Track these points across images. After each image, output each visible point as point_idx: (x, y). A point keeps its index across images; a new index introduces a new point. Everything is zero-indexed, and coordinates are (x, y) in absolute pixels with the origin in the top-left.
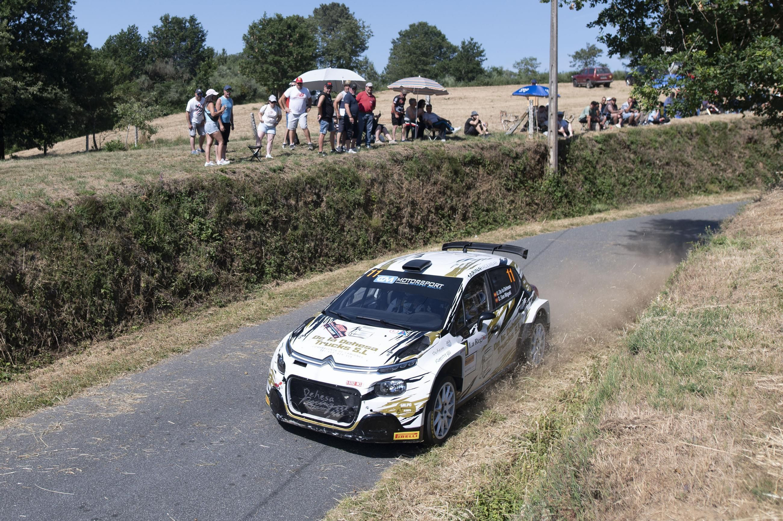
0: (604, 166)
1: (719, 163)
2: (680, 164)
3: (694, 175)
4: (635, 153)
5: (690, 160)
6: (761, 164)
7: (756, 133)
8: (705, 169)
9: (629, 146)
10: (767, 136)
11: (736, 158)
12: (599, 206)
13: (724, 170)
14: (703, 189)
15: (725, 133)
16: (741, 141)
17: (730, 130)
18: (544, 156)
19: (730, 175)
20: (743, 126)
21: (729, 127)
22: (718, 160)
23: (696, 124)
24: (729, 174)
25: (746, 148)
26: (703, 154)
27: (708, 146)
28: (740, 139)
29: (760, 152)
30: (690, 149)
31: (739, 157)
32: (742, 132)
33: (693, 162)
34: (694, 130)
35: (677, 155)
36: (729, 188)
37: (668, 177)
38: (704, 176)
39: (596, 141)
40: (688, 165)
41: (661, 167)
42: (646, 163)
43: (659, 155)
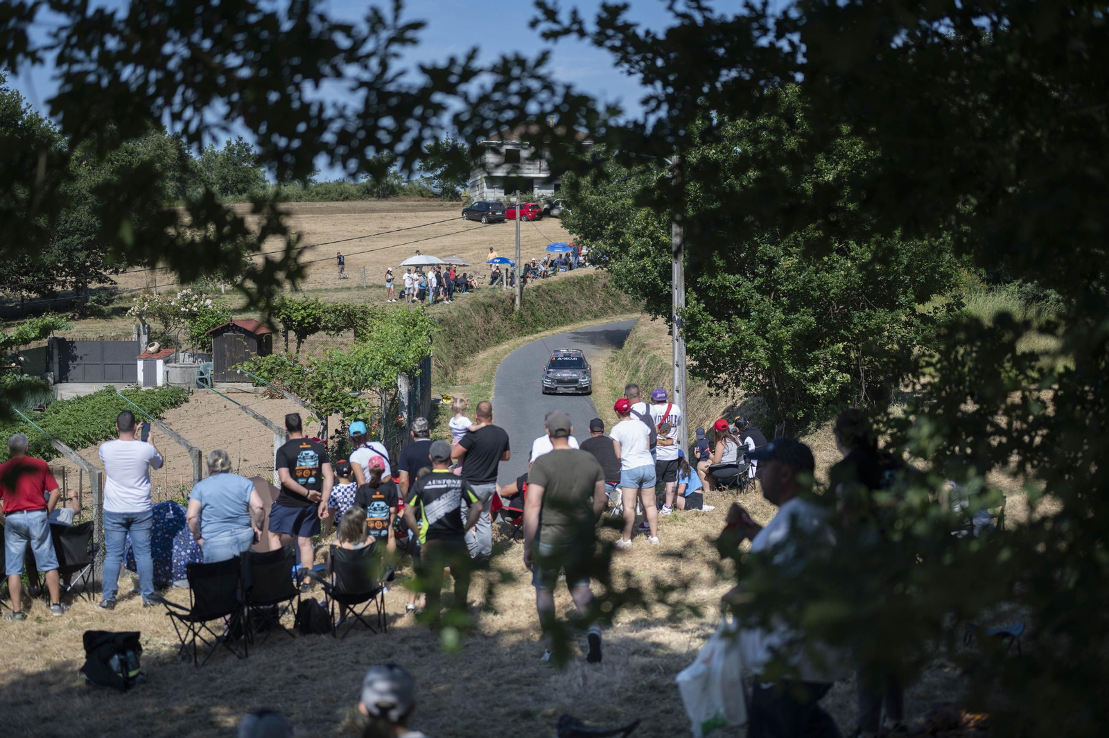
0: (538, 305)
1: (590, 301)
2: (572, 302)
3: (579, 309)
4: (551, 297)
5: (576, 300)
6: (610, 301)
7: (607, 281)
8: (583, 304)
9: (547, 292)
11: (598, 297)
12: (540, 329)
13: (592, 306)
14: (583, 317)
15: (592, 282)
16: (600, 286)
17: (594, 280)
18: (514, 301)
20: (601, 277)
21: (594, 277)
22: (589, 299)
23: (577, 276)
24: (595, 308)
25: (602, 291)
26: (582, 296)
27: (584, 290)
28: (599, 285)
29: (609, 293)
30: (575, 293)
31: (600, 297)
32: (600, 280)
33: (578, 301)
34: (576, 281)
35: (570, 297)
36: (596, 317)
37: (567, 311)
38: (583, 309)
39: (533, 290)
40: (575, 303)
41: (563, 305)
42: (556, 302)
43: (562, 297)
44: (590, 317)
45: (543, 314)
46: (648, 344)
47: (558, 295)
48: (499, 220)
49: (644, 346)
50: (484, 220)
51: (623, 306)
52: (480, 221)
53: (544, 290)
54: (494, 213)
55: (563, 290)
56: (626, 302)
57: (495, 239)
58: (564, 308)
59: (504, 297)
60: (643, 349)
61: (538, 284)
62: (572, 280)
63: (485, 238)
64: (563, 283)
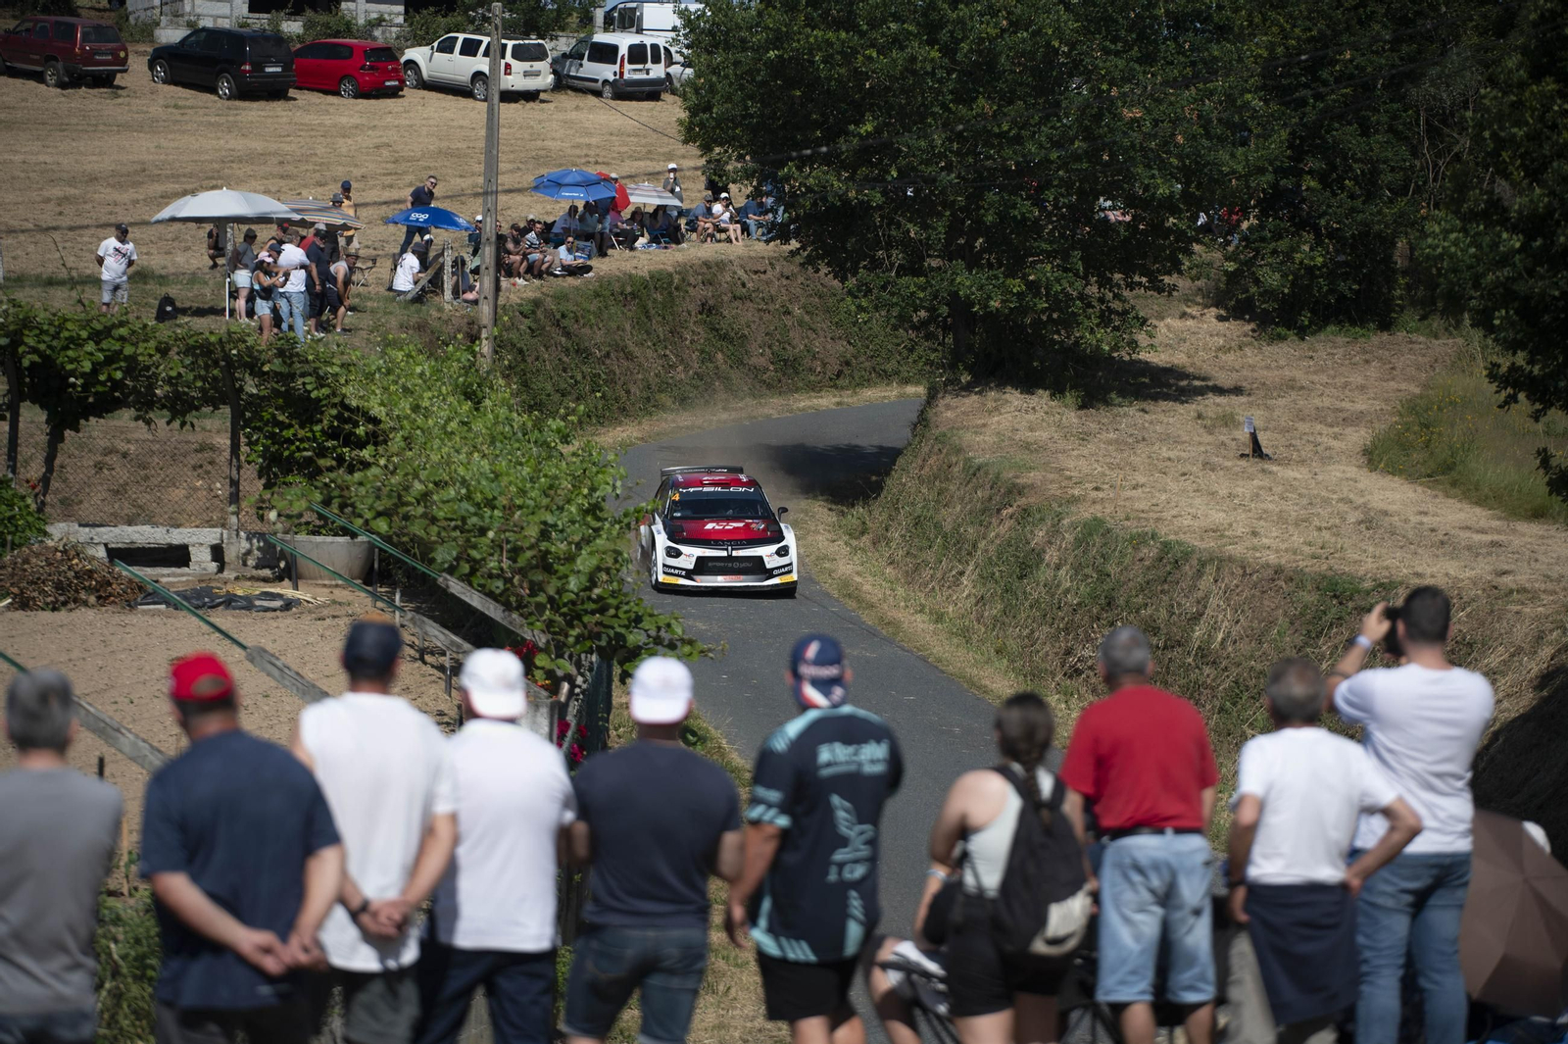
0: (537, 359)
1: (668, 352)
2: (622, 354)
3: (640, 376)
4: (567, 334)
5: (632, 347)
6: (720, 356)
7: (710, 294)
9: (558, 321)
10: (725, 298)
11: (687, 342)
14: (652, 401)
15: (670, 293)
16: (693, 308)
17: (677, 289)
19: (683, 376)
20: (692, 280)
21: (676, 279)
22: (666, 348)
23: (630, 276)
24: (680, 374)
25: (699, 323)
26: (645, 337)
27: (648, 318)
28: (690, 305)
29: (717, 330)
30: (628, 327)
31: (692, 342)
32: (691, 290)
33: (636, 351)
34: (629, 289)
35: (617, 338)
36: (683, 401)
37: (611, 379)
38: (654, 381)
39: (521, 313)
40: (629, 357)
41: (601, 361)
42: (582, 353)
43: (596, 337)
44: (669, 402)
45: (549, 387)
46: (1032, 486)
47: (586, 331)
48: (274, 92)
49: (1021, 490)
50: (224, 88)
51: (756, 372)
52: (213, 90)
53: (549, 314)
54: (258, 67)
55: (598, 314)
56: (762, 361)
57: (287, 148)
58: (600, 370)
59: (450, 329)
60: (1022, 501)
61: (531, 295)
62: (617, 287)
63: (257, 145)
64: (597, 295)
